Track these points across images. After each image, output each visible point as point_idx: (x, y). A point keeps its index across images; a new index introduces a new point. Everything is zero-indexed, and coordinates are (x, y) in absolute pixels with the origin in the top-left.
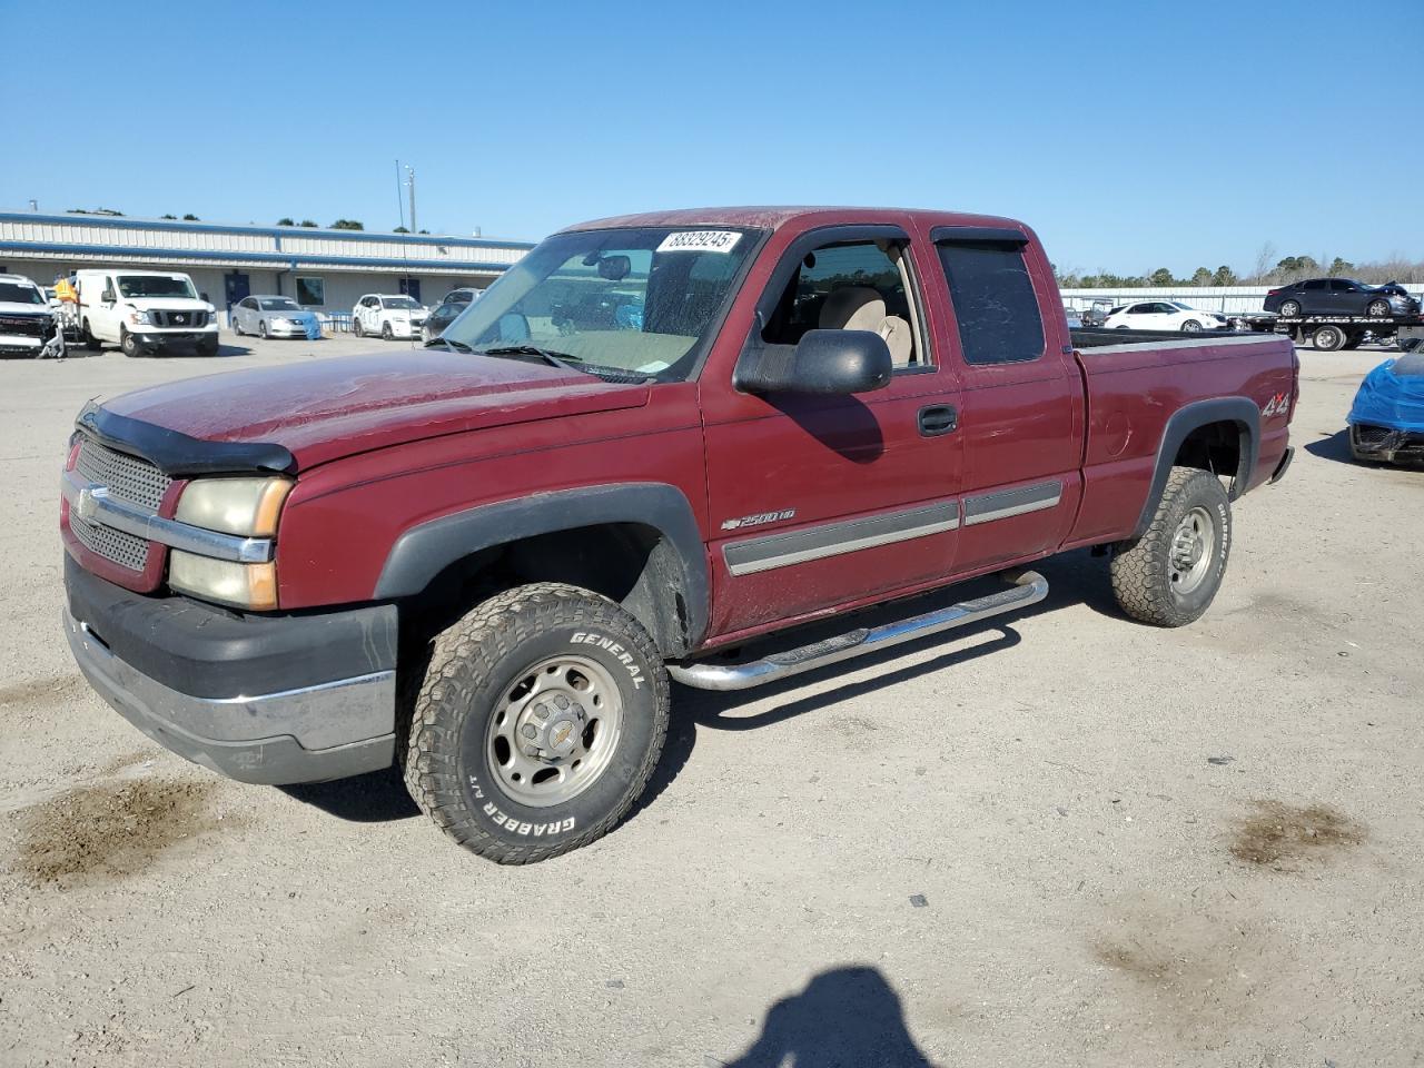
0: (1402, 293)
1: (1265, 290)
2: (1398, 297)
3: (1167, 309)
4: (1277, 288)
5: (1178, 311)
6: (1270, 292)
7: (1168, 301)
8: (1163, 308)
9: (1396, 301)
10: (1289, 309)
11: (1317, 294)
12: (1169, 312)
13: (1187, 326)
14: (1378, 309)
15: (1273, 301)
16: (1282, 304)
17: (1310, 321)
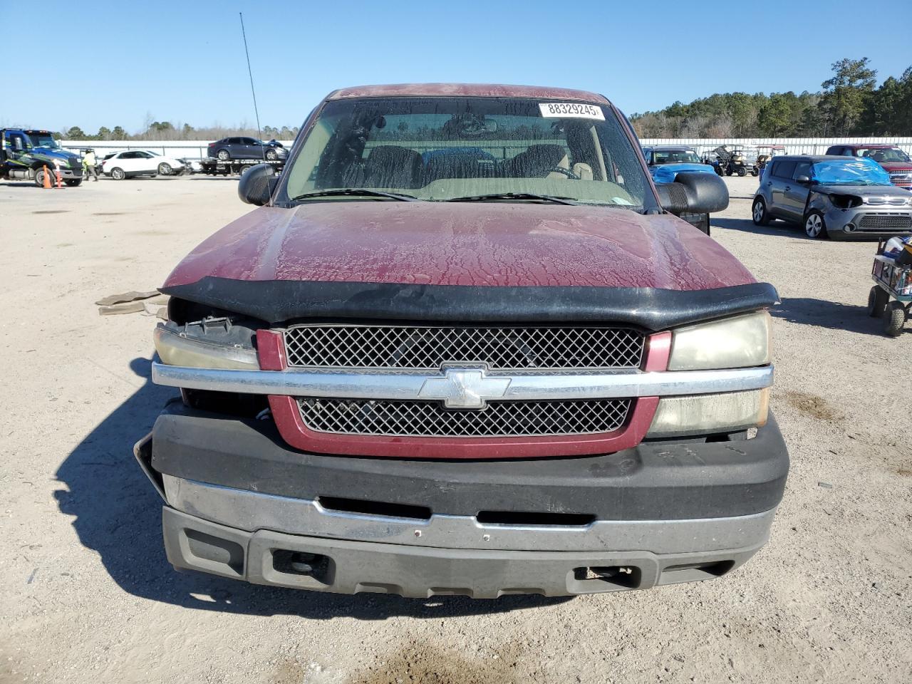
0: (281, 146)
1: (206, 143)
2: (279, 148)
3: (146, 156)
4: (214, 142)
5: (153, 157)
6: (210, 144)
7: (145, 150)
8: (142, 155)
9: (279, 151)
10: (223, 155)
11: (237, 146)
12: (148, 158)
13: (161, 167)
14: (271, 155)
15: (214, 150)
16: (219, 152)
17: (237, 162)
